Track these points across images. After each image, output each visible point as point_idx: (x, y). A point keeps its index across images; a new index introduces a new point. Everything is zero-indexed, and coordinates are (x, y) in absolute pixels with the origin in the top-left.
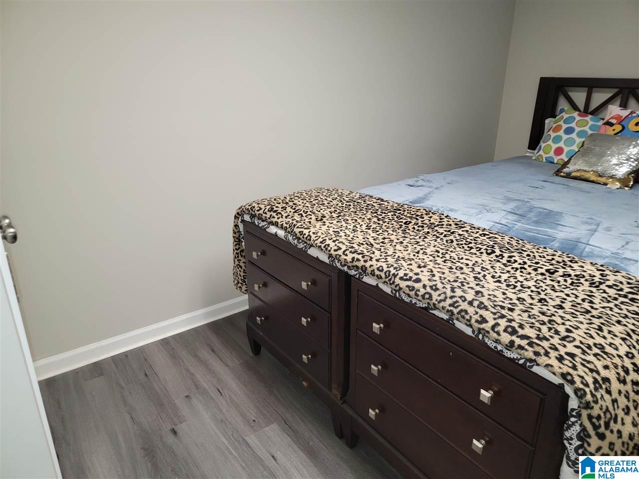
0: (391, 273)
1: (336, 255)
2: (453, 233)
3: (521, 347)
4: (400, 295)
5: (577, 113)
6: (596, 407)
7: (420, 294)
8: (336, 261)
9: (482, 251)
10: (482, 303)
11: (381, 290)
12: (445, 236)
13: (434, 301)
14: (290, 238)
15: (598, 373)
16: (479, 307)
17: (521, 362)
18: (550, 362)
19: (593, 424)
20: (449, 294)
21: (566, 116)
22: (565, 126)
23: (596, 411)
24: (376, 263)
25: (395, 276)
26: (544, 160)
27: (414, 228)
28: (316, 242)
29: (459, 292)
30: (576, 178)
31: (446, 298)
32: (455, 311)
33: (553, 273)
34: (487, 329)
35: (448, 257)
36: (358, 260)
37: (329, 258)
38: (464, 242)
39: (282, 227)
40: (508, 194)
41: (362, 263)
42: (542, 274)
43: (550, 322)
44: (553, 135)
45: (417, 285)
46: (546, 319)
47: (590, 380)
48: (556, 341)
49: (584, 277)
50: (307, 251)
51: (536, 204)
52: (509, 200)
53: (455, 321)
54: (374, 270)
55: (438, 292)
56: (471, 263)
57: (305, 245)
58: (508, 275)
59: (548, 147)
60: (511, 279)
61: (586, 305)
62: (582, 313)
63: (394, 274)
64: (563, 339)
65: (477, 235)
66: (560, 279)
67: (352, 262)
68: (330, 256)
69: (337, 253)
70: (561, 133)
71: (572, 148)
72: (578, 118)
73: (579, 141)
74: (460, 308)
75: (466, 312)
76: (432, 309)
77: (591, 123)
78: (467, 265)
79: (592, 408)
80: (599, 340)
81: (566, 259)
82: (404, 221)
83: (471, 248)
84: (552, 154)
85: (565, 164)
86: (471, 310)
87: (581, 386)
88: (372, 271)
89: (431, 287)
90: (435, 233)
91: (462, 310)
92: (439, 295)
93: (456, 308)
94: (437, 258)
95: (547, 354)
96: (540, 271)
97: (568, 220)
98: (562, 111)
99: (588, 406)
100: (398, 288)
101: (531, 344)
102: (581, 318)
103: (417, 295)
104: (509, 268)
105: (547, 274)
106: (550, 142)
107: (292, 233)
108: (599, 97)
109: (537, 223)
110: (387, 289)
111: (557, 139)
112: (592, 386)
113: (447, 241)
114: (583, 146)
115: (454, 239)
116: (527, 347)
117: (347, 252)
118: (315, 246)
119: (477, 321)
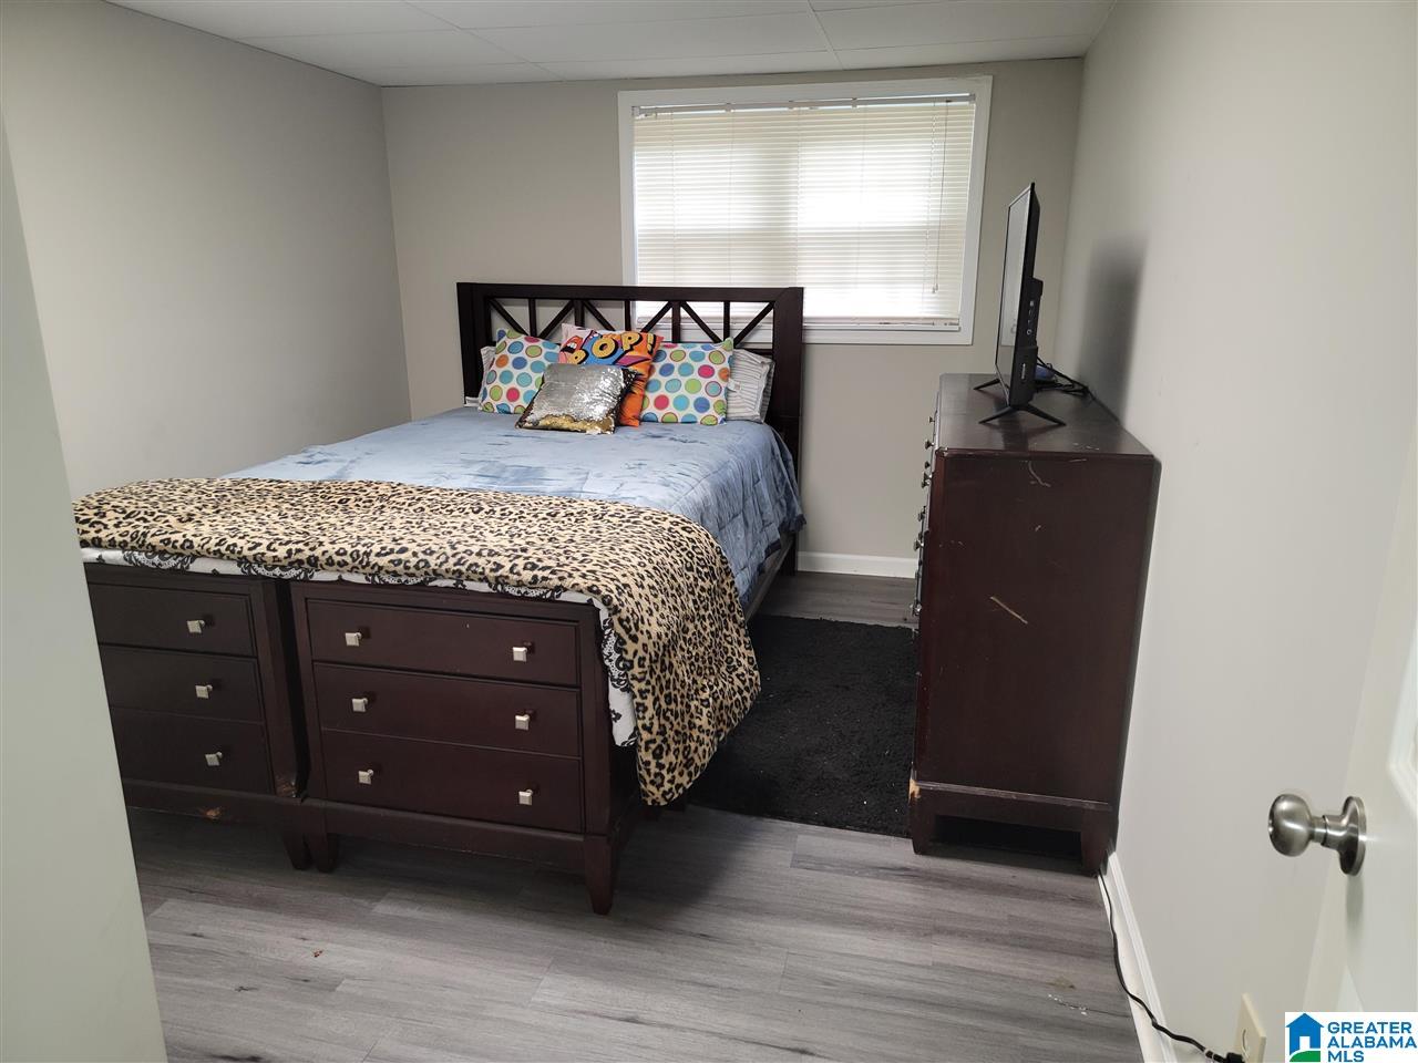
0: (361, 553)
1: (255, 555)
2: (419, 499)
3: (544, 578)
4: (380, 579)
5: (523, 336)
6: (624, 610)
7: (411, 565)
8: (256, 566)
9: (466, 511)
10: (491, 551)
11: (348, 582)
12: (410, 505)
13: (433, 566)
14: (141, 557)
15: (618, 581)
16: (489, 555)
17: (548, 595)
18: (575, 581)
19: (624, 627)
20: (450, 552)
21: (509, 342)
22: (512, 357)
23: (624, 615)
24: (331, 546)
25: (367, 554)
26: (496, 411)
27: (357, 505)
28: (206, 547)
29: (461, 548)
30: (545, 428)
31: (447, 558)
32: (463, 569)
33: (554, 516)
34: (505, 574)
35: (426, 525)
36: (299, 551)
37: (239, 565)
38: (440, 506)
39: (112, 544)
40: (463, 456)
41: (307, 553)
42: (544, 519)
43: (565, 552)
44: (499, 371)
45: (403, 556)
46: (561, 551)
47: (613, 588)
48: (575, 564)
49: (586, 512)
50: (188, 567)
51: (509, 462)
52: (469, 463)
53: (465, 583)
54: (331, 557)
55: (435, 556)
56: (459, 526)
57: (180, 558)
58: (507, 527)
59: (495, 389)
60: (513, 530)
61: (595, 535)
62: (593, 542)
63: (365, 553)
64: (582, 562)
65: (453, 496)
66: (565, 519)
67: (289, 556)
68: (242, 561)
69: (254, 552)
70: (509, 367)
71: (529, 388)
72: (527, 344)
73: (537, 376)
74: (468, 564)
75: (476, 565)
76: (432, 580)
77: (545, 350)
78: (455, 528)
79: (620, 611)
80: (613, 557)
81: (564, 501)
82: (337, 500)
83: (452, 511)
84: (504, 400)
85: (528, 411)
86: (481, 561)
87: (607, 593)
88: (327, 560)
89: (424, 552)
90: (394, 505)
91: (471, 565)
92: (438, 558)
93: (463, 564)
94: (412, 530)
95: (570, 576)
96: (541, 516)
97: (552, 474)
98: (502, 334)
99: (616, 611)
100: (376, 568)
101: (553, 572)
102: (593, 545)
103: (407, 568)
104: (506, 521)
105: (549, 518)
106: (497, 382)
107: (142, 546)
108: (547, 313)
109: (517, 481)
110: (359, 579)
111: (506, 377)
112: (616, 592)
113: (415, 511)
114: (543, 382)
115: (424, 506)
116: (550, 576)
117: (275, 546)
118: (206, 553)
119: (492, 570)
